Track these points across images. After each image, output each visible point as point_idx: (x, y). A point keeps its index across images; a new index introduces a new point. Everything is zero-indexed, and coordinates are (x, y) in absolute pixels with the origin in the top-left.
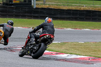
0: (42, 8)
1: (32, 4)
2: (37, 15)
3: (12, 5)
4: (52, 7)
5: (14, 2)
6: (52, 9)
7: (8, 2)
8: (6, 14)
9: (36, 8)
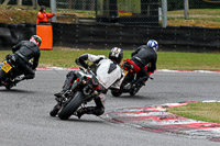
0: (181, 27)
1: (160, 19)
2: (170, 42)
3: (116, 20)
4: (203, 25)
5: (120, 15)
6: (202, 29)
7: (108, 16)
8: (102, 40)
9: (168, 28)
